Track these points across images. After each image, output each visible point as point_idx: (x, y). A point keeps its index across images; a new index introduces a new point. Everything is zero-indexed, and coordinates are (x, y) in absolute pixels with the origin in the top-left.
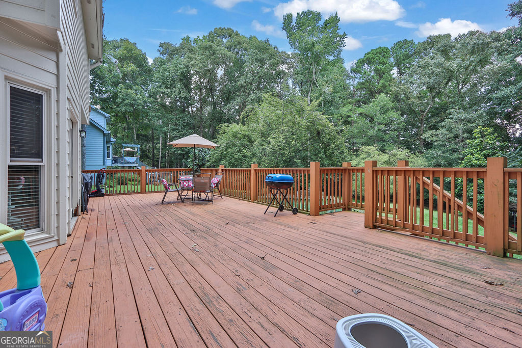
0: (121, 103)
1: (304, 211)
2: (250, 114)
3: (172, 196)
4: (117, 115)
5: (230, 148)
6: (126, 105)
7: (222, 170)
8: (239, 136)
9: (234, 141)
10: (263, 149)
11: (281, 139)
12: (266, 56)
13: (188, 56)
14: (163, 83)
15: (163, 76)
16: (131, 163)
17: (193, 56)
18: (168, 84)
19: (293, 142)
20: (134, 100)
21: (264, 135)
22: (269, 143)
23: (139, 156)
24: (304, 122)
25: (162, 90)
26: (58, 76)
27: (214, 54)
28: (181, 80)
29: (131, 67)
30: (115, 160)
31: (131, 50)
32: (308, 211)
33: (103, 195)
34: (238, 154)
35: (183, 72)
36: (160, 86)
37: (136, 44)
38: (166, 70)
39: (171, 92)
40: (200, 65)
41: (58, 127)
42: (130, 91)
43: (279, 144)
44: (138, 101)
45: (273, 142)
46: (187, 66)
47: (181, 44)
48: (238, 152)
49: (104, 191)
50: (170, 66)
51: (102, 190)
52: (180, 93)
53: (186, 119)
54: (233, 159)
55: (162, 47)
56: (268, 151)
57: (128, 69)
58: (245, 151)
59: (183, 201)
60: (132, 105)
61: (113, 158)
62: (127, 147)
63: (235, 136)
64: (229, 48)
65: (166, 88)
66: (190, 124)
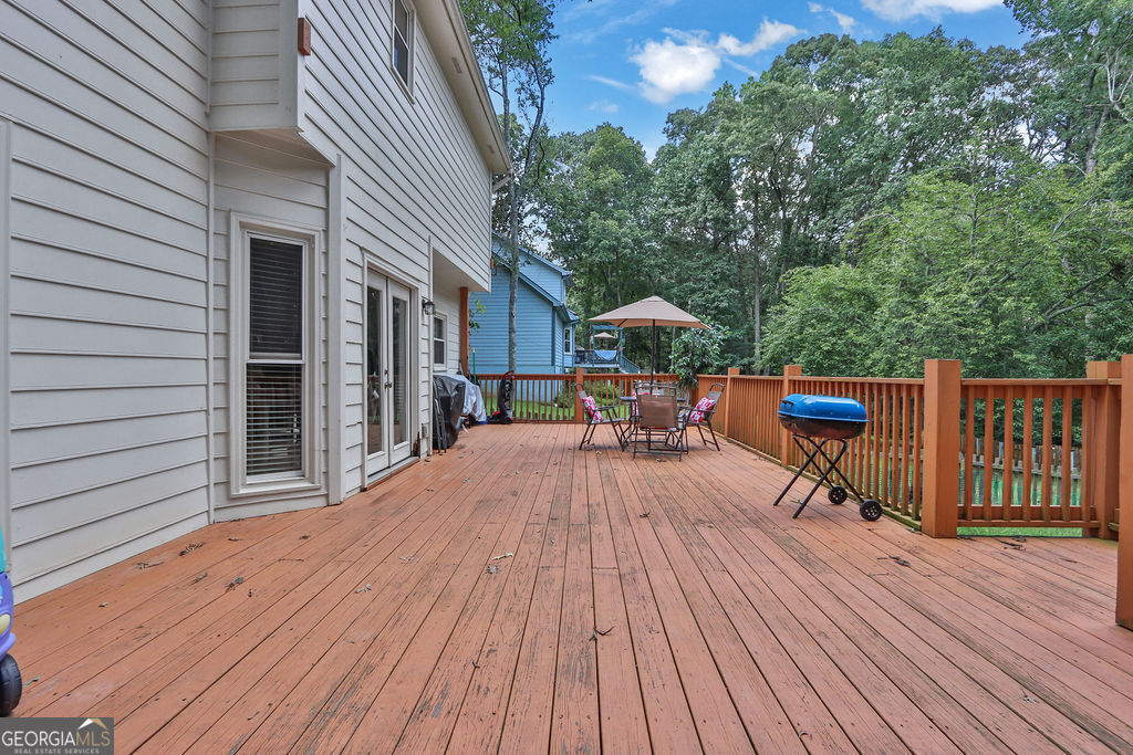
0: (595, 246)
1: (908, 514)
2: (868, 236)
3: (604, 434)
4: (591, 271)
5: (812, 325)
6: (604, 248)
7: (733, 380)
8: (837, 294)
9: (821, 307)
10: (905, 327)
11: (963, 296)
12: (932, 74)
13: (722, 127)
14: (672, 196)
15: (671, 181)
16: (603, 362)
17: (734, 125)
18: (681, 197)
19: (1009, 303)
20: (616, 238)
21: (912, 289)
22: (923, 309)
23: (621, 349)
24: (1050, 240)
25: (669, 211)
26: (327, 210)
27: (782, 107)
28: (708, 182)
29: (612, 176)
30: (580, 357)
31: (613, 142)
32: (918, 519)
33: (509, 422)
34: (833, 340)
35: (711, 164)
36: (666, 204)
37: (622, 129)
38: (678, 168)
39: (688, 211)
40: (749, 140)
41: (326, 298)
42: (610, 222)
43: (955, 310)
44: (623, 240)
45: (935, 306)
46: (721, 149)
47: (710, 106)
48: (833, 334)
49: (510, 414)
50: (687, 158)
51: (508, 412)
52: (705, 212)
53: (720, 265)
54: (817, 353)
55: (672, 121)
56: (921, 329)
57: (606, 181)
58: (851, 333)
59: (623, 446)
60: (613, 249)
61: (577, 351)
62: (602, 331)
63: (827, 294)
64: (824, 83)
65: (679, 204)
66: (729, 276)
